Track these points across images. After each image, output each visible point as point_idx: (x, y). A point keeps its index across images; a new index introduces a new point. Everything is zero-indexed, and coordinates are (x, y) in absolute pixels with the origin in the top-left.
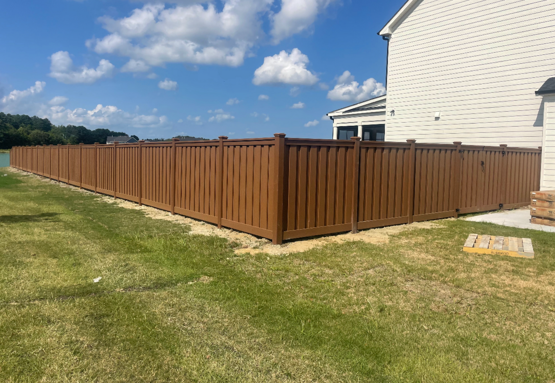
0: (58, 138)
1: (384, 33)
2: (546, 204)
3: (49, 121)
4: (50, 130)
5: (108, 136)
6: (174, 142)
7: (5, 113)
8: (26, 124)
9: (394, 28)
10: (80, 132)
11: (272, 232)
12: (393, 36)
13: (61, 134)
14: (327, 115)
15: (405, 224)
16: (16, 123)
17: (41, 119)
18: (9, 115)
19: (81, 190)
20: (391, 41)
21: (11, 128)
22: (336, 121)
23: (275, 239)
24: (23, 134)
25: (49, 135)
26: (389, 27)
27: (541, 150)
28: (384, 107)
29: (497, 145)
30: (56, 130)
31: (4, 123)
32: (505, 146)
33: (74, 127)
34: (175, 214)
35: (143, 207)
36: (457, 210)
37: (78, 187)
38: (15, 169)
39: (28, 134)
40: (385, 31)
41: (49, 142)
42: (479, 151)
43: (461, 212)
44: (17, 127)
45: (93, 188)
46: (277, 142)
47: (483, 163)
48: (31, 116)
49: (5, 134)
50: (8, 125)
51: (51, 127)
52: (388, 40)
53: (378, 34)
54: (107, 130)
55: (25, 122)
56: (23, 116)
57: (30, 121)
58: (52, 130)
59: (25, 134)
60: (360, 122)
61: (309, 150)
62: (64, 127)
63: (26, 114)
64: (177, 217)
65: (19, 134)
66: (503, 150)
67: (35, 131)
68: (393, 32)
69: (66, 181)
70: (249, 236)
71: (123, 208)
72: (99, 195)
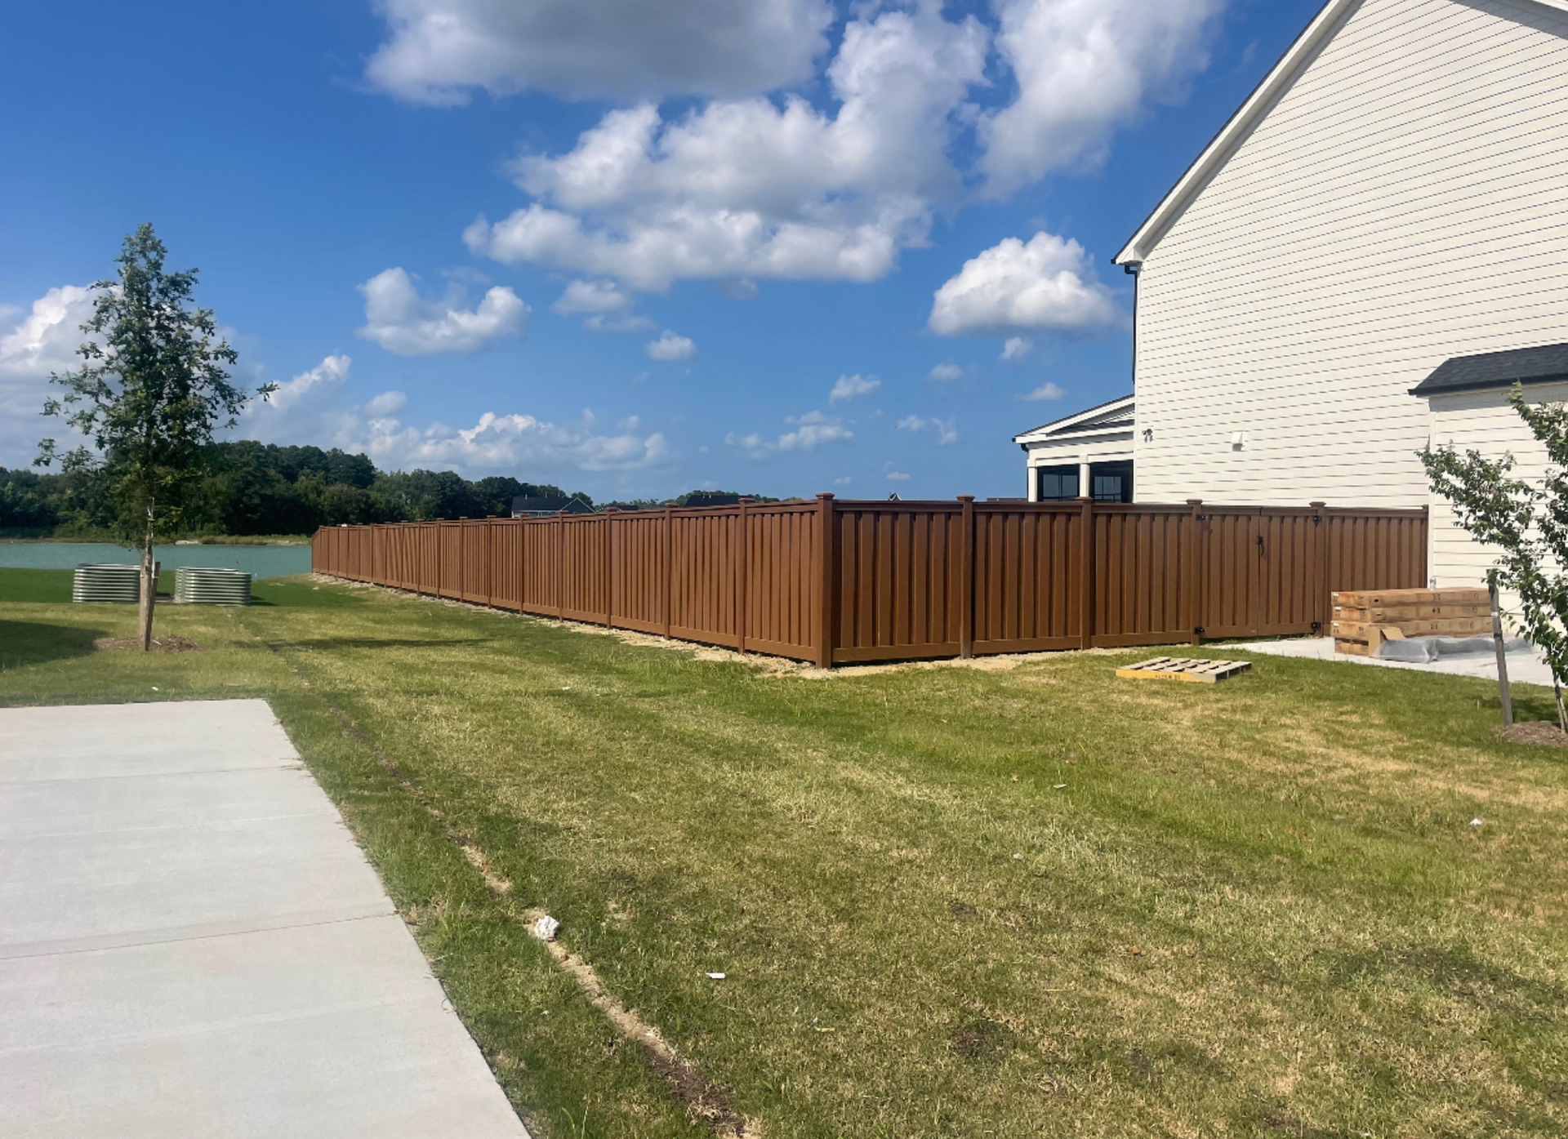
0: (392, 505)
1: (1126, 260)
2: (1356, 615)
3: (370, 462)
4: (372, 483)
5: (515, 495)
6: (668, 510)
7: (262, 444)
8: (315, 469)
9: (1146, 247)
10: (443, 486)
11: (815, 650)
12: (1145, 266)
13: (398, 492)
14: (1014, 440)
15: (1076, 649)
16: (289, 467)
17: (350, 456)
18: (272, 447)
19: (490, 611)
20: (1142, 276)
21: (278, 481)
22: (1034, 454)
23: (819, 661)
24: (306, 494)
25: (368, 496)
26: (1136, 247)
27: (1427, 513)
28: (1131, 422)
29: (1306, 504)
30: (385, 482)
31: (263, 468)
32: (1322, 504)
33: (431, 475)
34: (671, 638)
35: (613, 631)
36: (1198, 631)
37: (483, 605)
38: (326, 577)
39: (319, 493)
40: (1128, 255)
41: (369, 515)
42: (1249, 518)
43: (1208, 634)
44: (291, 477)
45: (516, 605)
46: (820, 508)
47: (1260, 540)
48: (325, 448)
49: (263, 497)
50: (272, 472)
51: (374, 476)
52: (1136, 274)
53: (1113, 261)
54: (513, 479)
55: (312, 466)
56: (307, 449)
57: (324, 461)
58: (377, 484)
59: (312, 496)
60: (1085, 454)
61: (876, 520)
62: (405, 476)
63: (313, 445)
64: (674, 642)
65: (299, 495)
66: (1317, 514)
67: (336, 488)
68: (1145, 256)
69: (458, 595)
70: (783, 660)
71: (579, 633)
72: (528, 616)
